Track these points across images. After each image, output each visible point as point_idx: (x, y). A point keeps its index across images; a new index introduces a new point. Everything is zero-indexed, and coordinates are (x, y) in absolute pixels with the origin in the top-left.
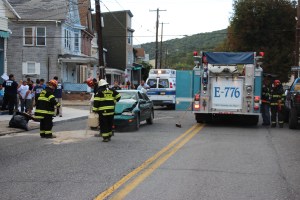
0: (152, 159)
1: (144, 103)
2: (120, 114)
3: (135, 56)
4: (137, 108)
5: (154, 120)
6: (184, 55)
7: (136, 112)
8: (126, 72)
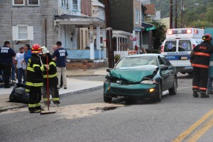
0: (186, 132)
1: (166, 69)
2: (139, 83)
3: (144, 15)
4: (158, 75)
5: (178, 90)
6: (204, 10)
7: (157, 80)
8: (134, 34)
